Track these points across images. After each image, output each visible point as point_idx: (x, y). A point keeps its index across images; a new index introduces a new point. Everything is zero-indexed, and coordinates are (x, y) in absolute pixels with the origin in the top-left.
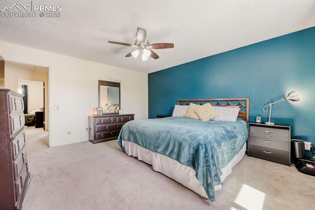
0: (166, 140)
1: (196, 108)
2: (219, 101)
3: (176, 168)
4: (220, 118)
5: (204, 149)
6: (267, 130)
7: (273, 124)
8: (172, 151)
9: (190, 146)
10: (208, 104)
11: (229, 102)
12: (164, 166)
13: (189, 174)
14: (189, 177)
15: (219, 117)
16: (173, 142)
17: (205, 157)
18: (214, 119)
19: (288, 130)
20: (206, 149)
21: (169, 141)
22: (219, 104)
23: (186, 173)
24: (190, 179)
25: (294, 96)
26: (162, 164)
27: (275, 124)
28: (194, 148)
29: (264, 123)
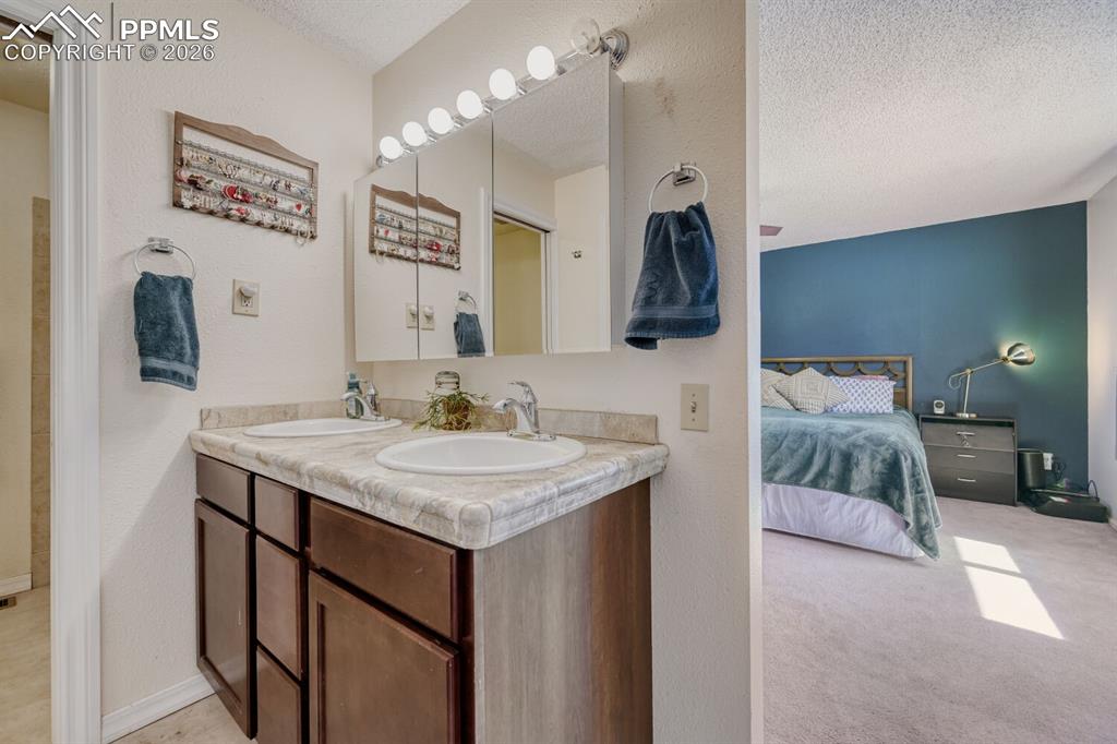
0: (801, 451)
1: (780, 381)
2: (832, 365)
3: (826, 510)
4: (851, 407)
5: (909, 461)
6: (965, 432)
7: (973, 416)
8: (822, 473)
9: (873, 458)
10: (810, 372)
11: (860, 366)
12: (786, 510)
13: (864, 517)
14: (864, 525)
15: (848, 403)
16: (824, 454)
17: (913, 475)
18: (835, 409)
19: (1010, 429)
20: (913, 460)
21: (810, 451)
22: (832, 370)
23: (855, 518)
24: (868, 527)
25: (1022, 354)
26: (781, 509)
27: (978, 416)
28: (884, 461)
29: (952, 415)
